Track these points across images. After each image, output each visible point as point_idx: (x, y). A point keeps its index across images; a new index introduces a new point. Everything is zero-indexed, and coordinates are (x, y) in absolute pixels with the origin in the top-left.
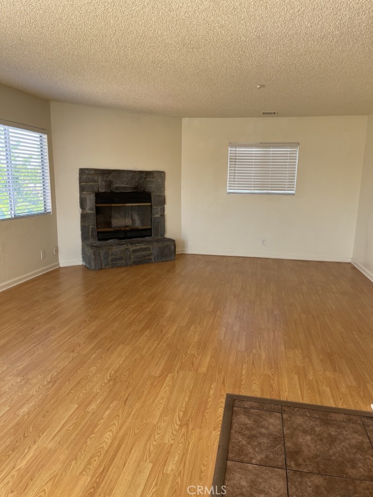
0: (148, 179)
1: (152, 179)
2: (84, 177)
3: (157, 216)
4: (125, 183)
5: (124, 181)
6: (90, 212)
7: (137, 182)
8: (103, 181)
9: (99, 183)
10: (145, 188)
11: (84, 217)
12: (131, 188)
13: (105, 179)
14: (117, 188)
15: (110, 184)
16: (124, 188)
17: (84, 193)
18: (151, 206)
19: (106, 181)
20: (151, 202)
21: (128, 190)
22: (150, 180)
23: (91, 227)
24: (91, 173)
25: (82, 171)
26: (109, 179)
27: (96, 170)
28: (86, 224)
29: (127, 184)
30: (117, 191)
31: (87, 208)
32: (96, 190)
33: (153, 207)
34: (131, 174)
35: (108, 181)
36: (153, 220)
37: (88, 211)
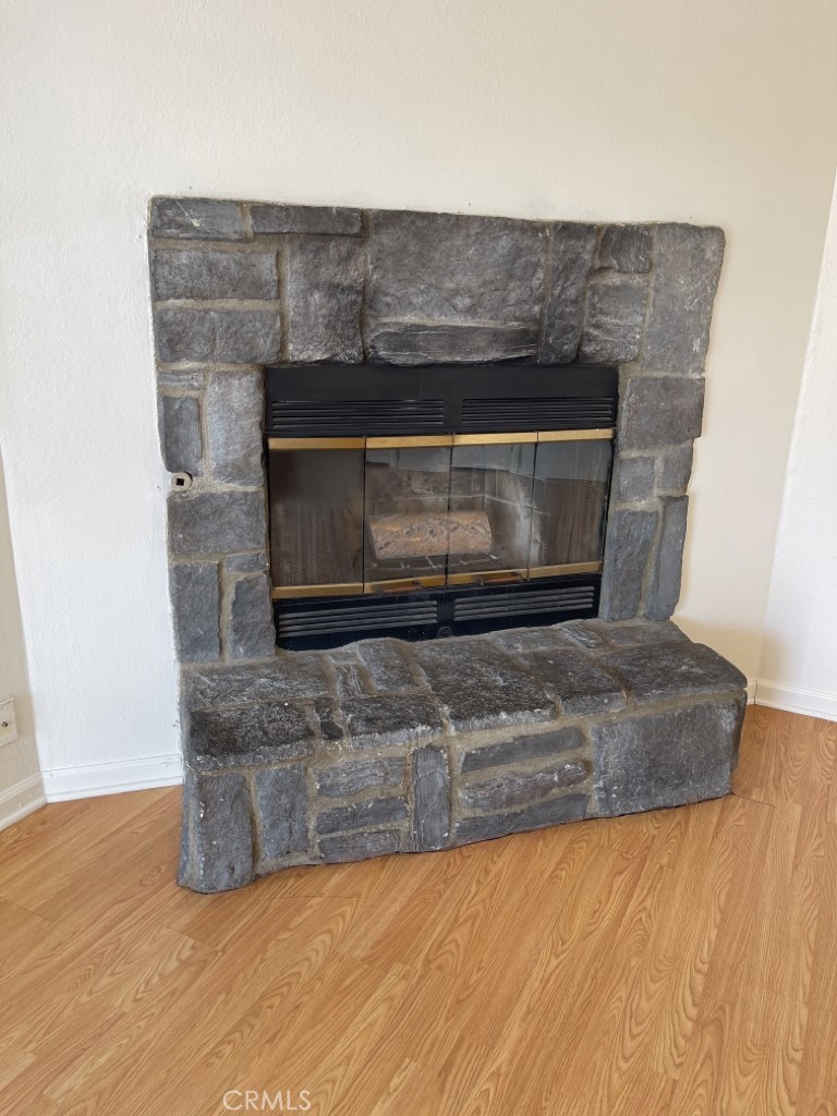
0: (614, 279)
1: (637, 280)
2: (184, 258)
3: (641, 505)
4: (463, 302)
5: (456, 292)
6: (223, 487)
7: (541, 299)
8: (317, 286)
9: (291, 304)
10: (585, 338)
11: (185, 517)
12: (495, 336)
13: (327, 273)
14: (406, 338)
15: (360, 306)
16: (455, 336)
17: (185, 365)
18: (613, 443)
19: (333, 289)
20: (612, 422)
21: (478, 350)
22: (625, 286)
23: (233, 577)
24: (228, 229)
25: (168, 217)
26: (353, 274)
27: (260, 210)
28: (202, 563)
29: (471, 311)
30: (402, 358)
31: (208, 465)
32: (265, 348)
33: (626, 454)
34: (505, 243)
35: (350, 289)
36: (612, 529)
37: (210, 481)
